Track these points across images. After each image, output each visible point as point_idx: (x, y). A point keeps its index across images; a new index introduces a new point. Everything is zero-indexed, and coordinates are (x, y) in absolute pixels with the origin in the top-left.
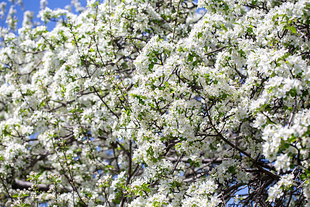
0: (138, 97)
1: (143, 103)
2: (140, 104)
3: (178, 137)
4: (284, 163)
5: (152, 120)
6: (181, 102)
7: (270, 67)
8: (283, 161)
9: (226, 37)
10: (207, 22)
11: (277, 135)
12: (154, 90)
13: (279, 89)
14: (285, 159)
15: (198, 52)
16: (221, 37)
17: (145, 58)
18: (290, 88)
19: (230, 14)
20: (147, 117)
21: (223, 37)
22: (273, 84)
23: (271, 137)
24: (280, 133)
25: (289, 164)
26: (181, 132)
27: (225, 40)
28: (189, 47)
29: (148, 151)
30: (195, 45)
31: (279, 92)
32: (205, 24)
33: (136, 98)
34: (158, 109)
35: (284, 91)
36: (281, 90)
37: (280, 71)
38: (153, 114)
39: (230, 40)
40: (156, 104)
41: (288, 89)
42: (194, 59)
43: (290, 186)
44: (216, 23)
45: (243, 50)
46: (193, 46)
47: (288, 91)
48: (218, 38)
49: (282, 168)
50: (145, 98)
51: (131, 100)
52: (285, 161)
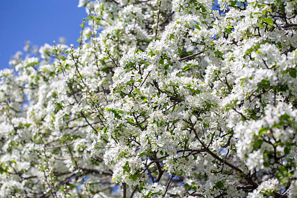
0: (113, 111)
1: (119, 117)
2: (116, 119)
3: (158, 151)
4: (257, 161)
5: (131, 136)
6: (159, 113)
7: (244, 62)
8: (255, 158)
9: (199, 37)
10: (178, 23)
11: (249, 131)
12: (123, 97)
13: (249, 80)
14: (258, 156)
15: (169, 54)
16: (194, 36)
17: (122, 71)
18: (262, 78)
19: (207, 16)
20: (125, 132)
21: (196, 36)
22: (244, 76)
23: (243, 134)
24: (252, 127)
25: (262, 161)
26: (161, 145)
27: (198, 39)
28: (160, 49)
29: (124, 168)
30: (167, 47)
31: (250, 84)
32: (177, 25)
33: (111, 112)
34: (138, 125)
35: (255, 82)
36: (251, 81)
37: (255, 64)
38: (132, 129)
39: (203, 40)
40: (135, 118)
41: (259, 79)
42: (165, 62)
43: (272, 191)
44: (188, 23)
45: (220, 51)
46: (164, 47)
47: (260, 81)
48: (191, 38)
49: (255, 165)
50: (122, 112)
51: (107, 115)
52: (258, 158)
